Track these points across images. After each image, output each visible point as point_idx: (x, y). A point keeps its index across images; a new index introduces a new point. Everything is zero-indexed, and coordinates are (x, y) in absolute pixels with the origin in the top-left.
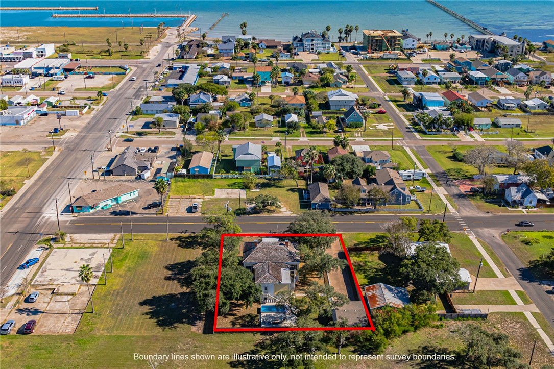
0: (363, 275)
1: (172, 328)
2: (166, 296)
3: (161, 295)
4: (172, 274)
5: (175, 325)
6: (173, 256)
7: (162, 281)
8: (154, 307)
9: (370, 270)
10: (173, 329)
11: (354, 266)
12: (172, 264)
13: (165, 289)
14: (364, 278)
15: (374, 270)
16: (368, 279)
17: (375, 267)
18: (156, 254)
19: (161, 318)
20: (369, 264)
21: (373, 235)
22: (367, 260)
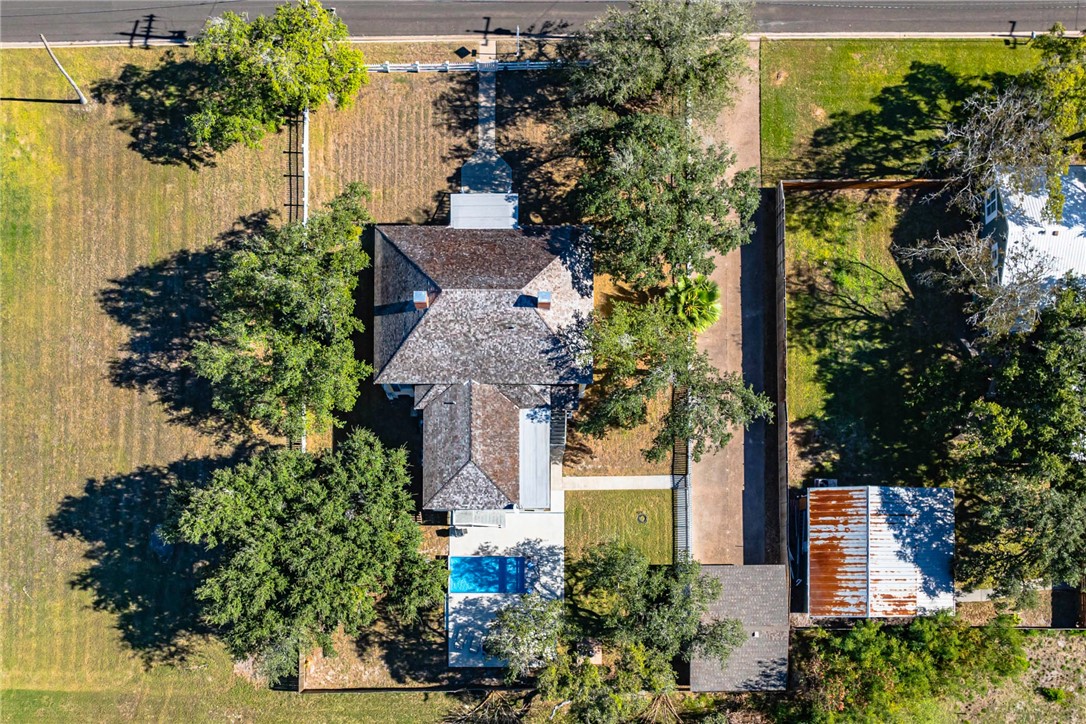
0: (815, 354)
1: (172, 655)
2: (128, 480)
3: (113, 474)
4: (133, 346)
5: (182, 642)
6: (123, 220)
7: (106, 387)
8: (100, 543)
9: (844, 320)
10: (176, 661)
11: (795, 295)
12: (123, 275)
13: (121, 441)
14: (816, 379)
15: (862, 325)
16: (829, 388)
17: (866, 301)
18: (56, 209)
19: (133, 607)
20: (848, 281)
21: (901, 58)
22: (843, 254)
